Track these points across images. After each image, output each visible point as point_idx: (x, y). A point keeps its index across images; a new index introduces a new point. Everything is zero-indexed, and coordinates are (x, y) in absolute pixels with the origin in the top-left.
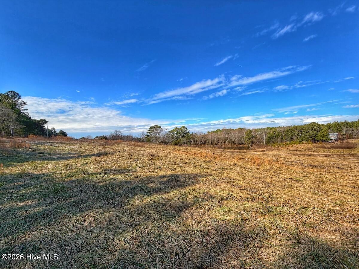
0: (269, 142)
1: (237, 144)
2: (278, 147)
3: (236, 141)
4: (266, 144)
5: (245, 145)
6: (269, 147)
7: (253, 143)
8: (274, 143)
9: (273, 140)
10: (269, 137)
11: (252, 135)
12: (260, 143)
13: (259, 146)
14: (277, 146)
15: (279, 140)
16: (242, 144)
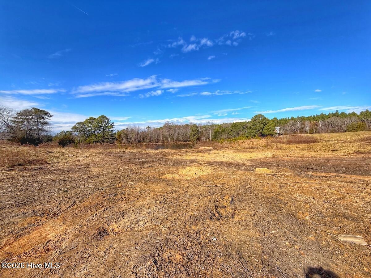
0: (215, 138)
1: (182, 142)
2: (226, 143)
3: (181, 138)
4: (212, 140)
5: (190, 143)
6: (216, 144)
7: (199, 140)
8: (221, 139)
9: (219, 136)
10: (216, 133)
11: (198, 131)
12: (206, 139)
13: (205, 143)
14: (224, 143)
15: (225, 136)
16: (187, 141)
